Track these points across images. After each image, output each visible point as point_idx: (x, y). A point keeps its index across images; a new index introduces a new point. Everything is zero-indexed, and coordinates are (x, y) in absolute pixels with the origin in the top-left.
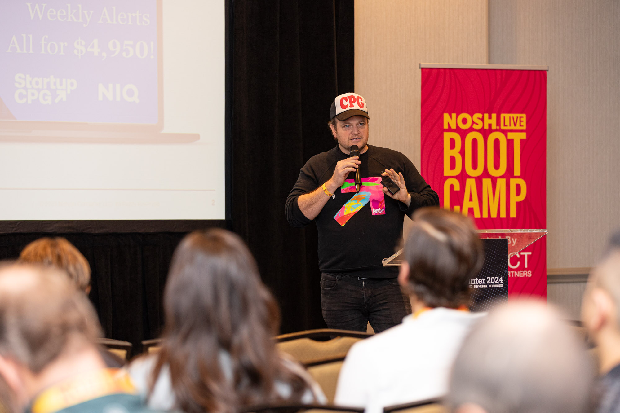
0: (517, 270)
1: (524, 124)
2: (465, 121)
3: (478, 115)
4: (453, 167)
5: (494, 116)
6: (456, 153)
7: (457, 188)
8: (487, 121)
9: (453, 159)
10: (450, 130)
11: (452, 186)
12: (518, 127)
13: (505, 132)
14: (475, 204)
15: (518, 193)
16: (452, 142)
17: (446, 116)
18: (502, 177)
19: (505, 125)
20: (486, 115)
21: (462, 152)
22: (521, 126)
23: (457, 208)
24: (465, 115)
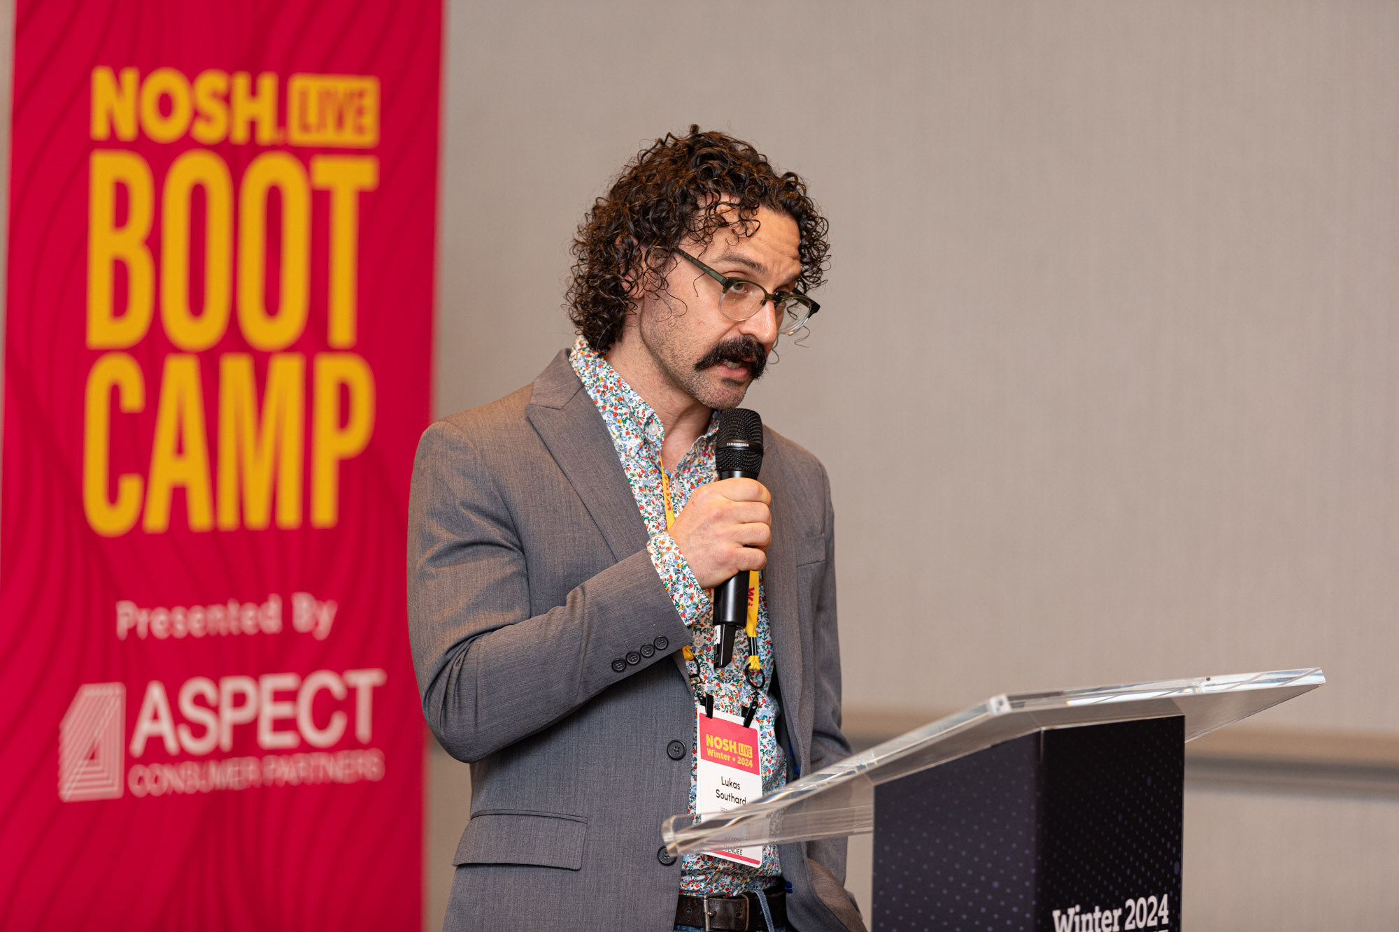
0: (332, 750)
1: (370, 120)
2: (165, 105)
3: (212, 81)
4: (120, 306)
5: (268, 83)
6: (130, 244)
7: (133, 399)
8: (244, 108)
9: (121, 271)
10: (113, 143)
11: (115, 393)
12: (348, 137)
13: (304, 155)
14: (192, 471)
15: (344, 418)
16: (122, 193)
17: (102, 79)
18: (290, 349)
19: (305, 127)
20: (241, 82)
21: (154, 242)
22: (360, 129)
23: (130, 486)
24: (166, 80)
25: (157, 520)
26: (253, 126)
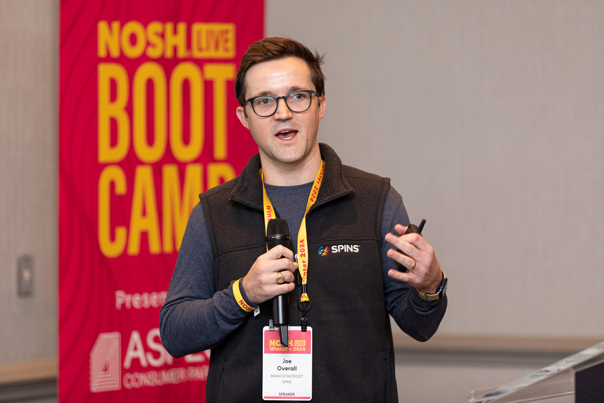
1: (231, 45)
2: (133, 40)
3: (155, 27)
4: (114, 142)
5: (182, 27)
6: (118, 110)
7: (121, 188)
8: (171, 40)
9: (114, 123)
10: (109, 59)
11: (112, 185)
12: (221, 54)
13: (200, 63)
14: (151, 224)
16: (113, 84)
17: (102, 26)
18: (196, 161)
19: (200, 49)
20: (169, 27)
21: (129, 109)
22: (226, 50)
23: (121, 232)
24: (133, 27)
25: (134, 249)
26: (175, 49)
